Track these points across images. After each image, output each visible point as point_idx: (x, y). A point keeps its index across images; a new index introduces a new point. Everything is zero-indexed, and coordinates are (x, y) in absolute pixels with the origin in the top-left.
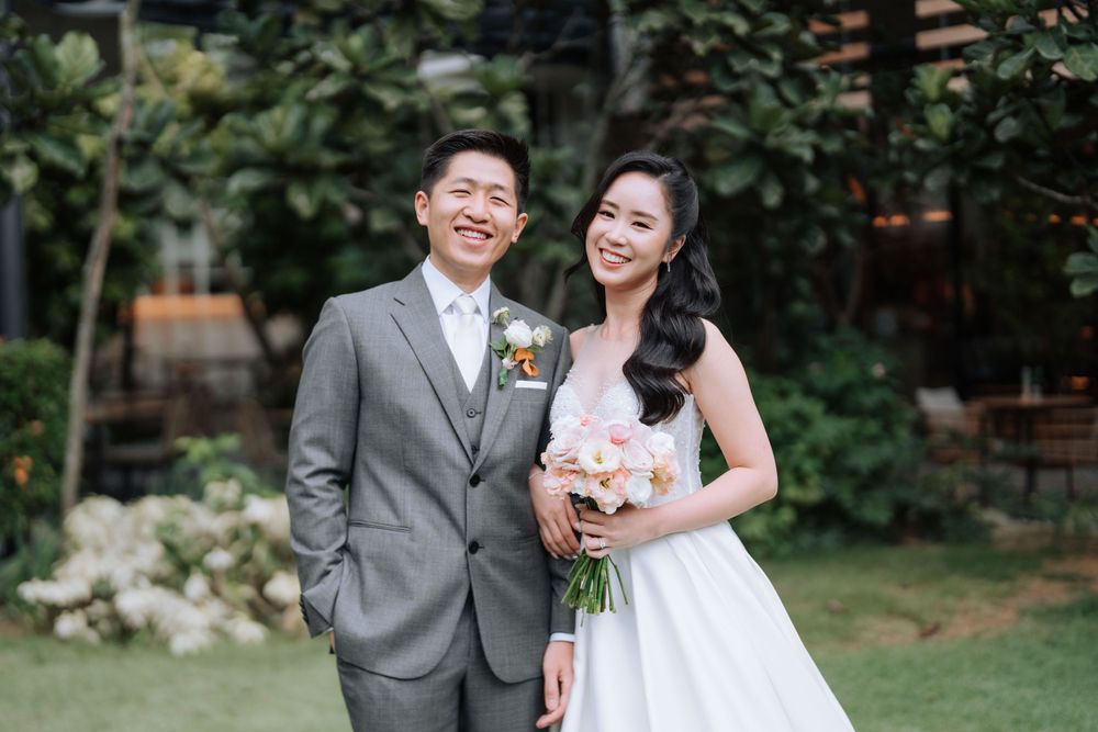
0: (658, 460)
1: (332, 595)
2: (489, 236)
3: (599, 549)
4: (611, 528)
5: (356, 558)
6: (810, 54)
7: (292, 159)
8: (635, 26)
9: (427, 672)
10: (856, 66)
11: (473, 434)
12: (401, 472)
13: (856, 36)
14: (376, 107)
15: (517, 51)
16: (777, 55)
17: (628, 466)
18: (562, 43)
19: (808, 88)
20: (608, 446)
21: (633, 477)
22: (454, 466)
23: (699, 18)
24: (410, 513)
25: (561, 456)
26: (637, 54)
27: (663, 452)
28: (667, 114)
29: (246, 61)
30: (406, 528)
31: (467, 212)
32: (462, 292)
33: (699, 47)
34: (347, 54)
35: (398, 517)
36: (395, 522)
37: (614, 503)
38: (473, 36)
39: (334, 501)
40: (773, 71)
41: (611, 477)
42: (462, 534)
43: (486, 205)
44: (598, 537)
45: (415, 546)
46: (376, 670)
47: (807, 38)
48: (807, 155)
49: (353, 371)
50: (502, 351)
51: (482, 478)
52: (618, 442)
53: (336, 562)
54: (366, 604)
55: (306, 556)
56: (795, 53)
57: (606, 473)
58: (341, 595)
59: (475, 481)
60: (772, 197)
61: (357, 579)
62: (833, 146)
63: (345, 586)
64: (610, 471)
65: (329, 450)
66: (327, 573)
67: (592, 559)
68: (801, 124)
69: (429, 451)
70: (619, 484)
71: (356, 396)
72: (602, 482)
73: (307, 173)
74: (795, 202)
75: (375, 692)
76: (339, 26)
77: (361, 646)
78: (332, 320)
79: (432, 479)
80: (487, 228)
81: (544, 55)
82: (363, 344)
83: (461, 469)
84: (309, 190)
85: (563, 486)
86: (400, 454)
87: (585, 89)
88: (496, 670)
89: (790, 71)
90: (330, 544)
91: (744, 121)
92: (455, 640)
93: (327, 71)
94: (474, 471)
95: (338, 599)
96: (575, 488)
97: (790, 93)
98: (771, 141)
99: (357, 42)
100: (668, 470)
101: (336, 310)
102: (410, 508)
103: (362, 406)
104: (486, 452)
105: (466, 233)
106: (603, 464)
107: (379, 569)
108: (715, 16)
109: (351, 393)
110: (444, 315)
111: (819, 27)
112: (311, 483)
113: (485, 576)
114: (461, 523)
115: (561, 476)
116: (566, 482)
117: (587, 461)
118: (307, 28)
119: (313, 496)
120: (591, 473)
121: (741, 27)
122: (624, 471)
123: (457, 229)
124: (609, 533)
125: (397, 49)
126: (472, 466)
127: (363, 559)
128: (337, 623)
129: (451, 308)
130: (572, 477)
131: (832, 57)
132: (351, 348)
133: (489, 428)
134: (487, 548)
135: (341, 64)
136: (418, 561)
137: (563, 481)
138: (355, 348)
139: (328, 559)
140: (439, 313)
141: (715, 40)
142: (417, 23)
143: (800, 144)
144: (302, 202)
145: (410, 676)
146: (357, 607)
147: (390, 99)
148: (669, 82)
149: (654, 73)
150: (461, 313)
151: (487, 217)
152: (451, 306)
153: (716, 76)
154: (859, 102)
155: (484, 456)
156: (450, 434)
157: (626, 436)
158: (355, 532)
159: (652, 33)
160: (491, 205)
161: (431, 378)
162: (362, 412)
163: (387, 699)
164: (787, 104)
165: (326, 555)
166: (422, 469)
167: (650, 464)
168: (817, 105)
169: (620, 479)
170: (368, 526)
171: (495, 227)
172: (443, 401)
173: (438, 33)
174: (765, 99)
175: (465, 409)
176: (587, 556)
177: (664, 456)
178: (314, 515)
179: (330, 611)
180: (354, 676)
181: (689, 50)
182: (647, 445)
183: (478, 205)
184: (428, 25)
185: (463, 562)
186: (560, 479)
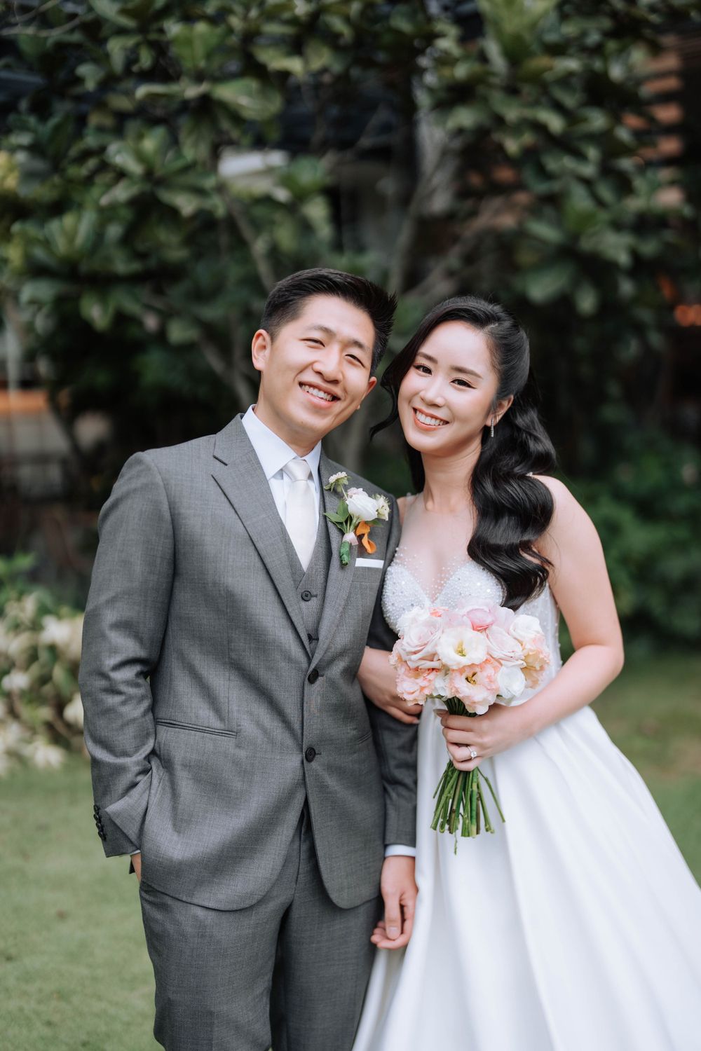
0: (528, 646)
1: (141, 810)
2: (335, 398)
3: (470, 760)
4: (481, 734)
5: (167, 764)
6: (626, 151)
7: (84, 268)
8: (444, 123)
9: (254, 902)
10: (669, 161)
11: (310, 621)
12: (224, 663)
13: (669, 130)
14: (172, 213)
15: (321, 150)
16: (593, 153)
17: (497, 654)
18: (366, 142)
19: (624, 186)
20: (470, 634)
21: (503, 668)
22: (289, 659)
23: (512, 113)
24: (235, 714)
25: (415, 653)
26: (445, 153)
27: (533, 636)
28: (474, 213)
29: (39, 165)
30: (232, 732)
31: (318, 367)
32: (295, 455)
33: (512, 146)
34: (140, 157)
35: (222, 719)
36: (216, 724)
37: (485, 700)
38: (274, 134)
39: (142, 698)
40: (589, 170)
41: (477, 670)
42: (298, 738)
43: (340, 363)
44: (467, 745)
45: (242, 754)
46: (195, 901)
47: (623, 134)
48: (623, 258)
49: (168, 543)
50: (341, 523)
51: (320, 673)
52: (481, 628)
53: (145, 771)
54: (180, 822)
55: (109, 764)
56: (611, 149)
57: (473, 665)
58: (150, 812)
59: (313, 677)
60: (587, 302)
61: (168, 789)
62: (649, 248)
63: (154, 800)
64: (477, 662)
65: (138, 637)
66: (134, 785)
67: (461, 772)
68: (617, 226)
69: (260, 641)
70: (489, 677)
71: (171, 572)
72: (467, 679)
73: (102, 282)
74: (610, 307)
75: (189, 929)
76: (132, 127)
77: (176, 870)
78: (142, 480)
79: (264, 675)
80: (337, 390)
81: (349, 155)
82: (183, 511)
83: (297, 662)
84: (103, 299)
85: (422, 688)
86: (225, 643)
87: (389, 185)
88: (334, 896)
89: (607, 170)
90: (137, 749)
91: (558, 223)
92: (286, 861)
93: (121, 174)
94: (313, 666)
95: (148, 818)
96: (436, 689)
97: (606, 192)
98: (586, 244)
99: (150, 144)
100: (541, 656)
101: (149, 469)
102: (235, 708)
103: (177, 584)
104: (327, 641)
105: (311, 390)
106: (467, 656)
107: (197, 780)
108: (529, 113)
109: (163, 567)
110: (272, 480)
111: (633, 121)
112: (119, 676)
113: (323, 788)
114: (297, 726)
115: (417, 676)
116: (424, 683)
117: (449, 655)
118: (101, 129)
119: (119, 693)
120: (455, 668)
121: (555, 123)
122: (493, 661)
123: (301, 384)
124: (479, 740)
125: (192, 150)
126: (310, 660)
127: (178, 767)
128: (147, 845)
129: (281, 473)
130: (432, 676)
131: (649, 153)
132: (167, 515)
133: (330, 615)
134: (324, 754)
135: (135, 168)
136: (245, 772)
137: (421, 682)
138: (172, 515)
139: (136, 769)
140: (268, 478)
141: (528, 138)
142: (214, 123)
143: (617, 247)
144: (96, 313)
145: (235, 907)
146: (169, 825)
147: (186, 204)
148: (475, 180)
149: (460, 174)
150: (294, 479)
151: (340, 377)
152: (281, 470)
153: (528, 175)
154: (670, 198)
155: (325, 646)
156: (283, 622)
157: (489, 620)
158: (165, 734)
159: (460, 131)
160: (345, 363)
161: (263, 553)
162: (176, 591)
163: (203, 936)
164: (600, 203)
165: (133, 762)
166: (251, 661)
167: (519, 652)
168: (634, 204)
169: (489, 671)
170: (183, 727)
171: (345, 390)
172: (276, 582)
173: (235, 134)
174: (580, 201)
175: (300, 590)
176: (455, 770)
177: (534, 640)
178: (121, 715)
179: (137, 831)
180: (163, 907)
181: (500, 148)
182: (511, 628)
183: (330, 360)
184: (225, 125)
185: (299, 773)
186: (418, 681)
